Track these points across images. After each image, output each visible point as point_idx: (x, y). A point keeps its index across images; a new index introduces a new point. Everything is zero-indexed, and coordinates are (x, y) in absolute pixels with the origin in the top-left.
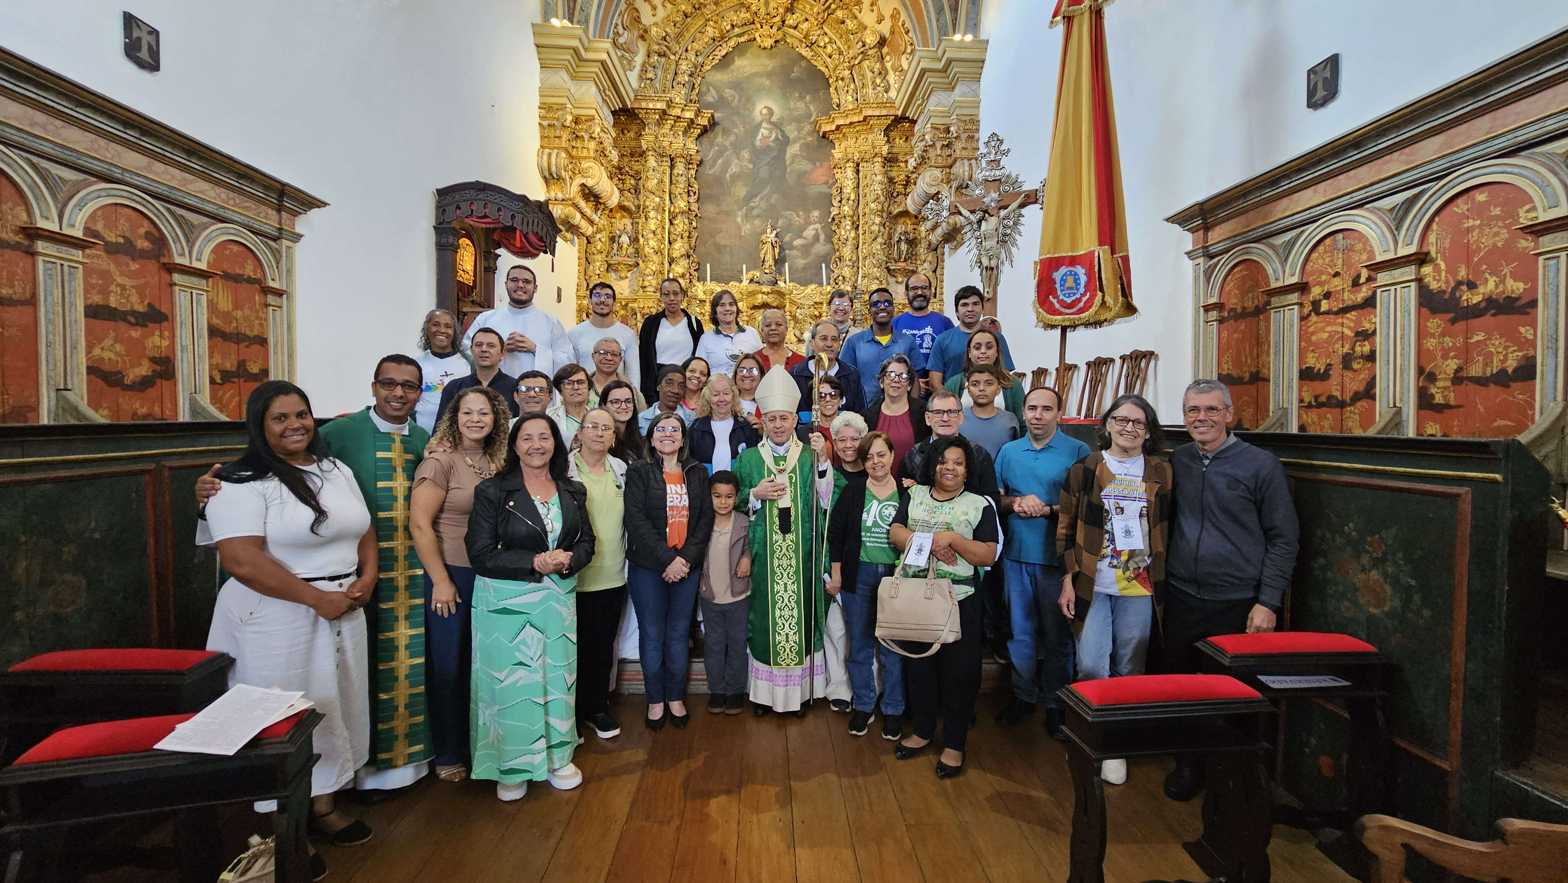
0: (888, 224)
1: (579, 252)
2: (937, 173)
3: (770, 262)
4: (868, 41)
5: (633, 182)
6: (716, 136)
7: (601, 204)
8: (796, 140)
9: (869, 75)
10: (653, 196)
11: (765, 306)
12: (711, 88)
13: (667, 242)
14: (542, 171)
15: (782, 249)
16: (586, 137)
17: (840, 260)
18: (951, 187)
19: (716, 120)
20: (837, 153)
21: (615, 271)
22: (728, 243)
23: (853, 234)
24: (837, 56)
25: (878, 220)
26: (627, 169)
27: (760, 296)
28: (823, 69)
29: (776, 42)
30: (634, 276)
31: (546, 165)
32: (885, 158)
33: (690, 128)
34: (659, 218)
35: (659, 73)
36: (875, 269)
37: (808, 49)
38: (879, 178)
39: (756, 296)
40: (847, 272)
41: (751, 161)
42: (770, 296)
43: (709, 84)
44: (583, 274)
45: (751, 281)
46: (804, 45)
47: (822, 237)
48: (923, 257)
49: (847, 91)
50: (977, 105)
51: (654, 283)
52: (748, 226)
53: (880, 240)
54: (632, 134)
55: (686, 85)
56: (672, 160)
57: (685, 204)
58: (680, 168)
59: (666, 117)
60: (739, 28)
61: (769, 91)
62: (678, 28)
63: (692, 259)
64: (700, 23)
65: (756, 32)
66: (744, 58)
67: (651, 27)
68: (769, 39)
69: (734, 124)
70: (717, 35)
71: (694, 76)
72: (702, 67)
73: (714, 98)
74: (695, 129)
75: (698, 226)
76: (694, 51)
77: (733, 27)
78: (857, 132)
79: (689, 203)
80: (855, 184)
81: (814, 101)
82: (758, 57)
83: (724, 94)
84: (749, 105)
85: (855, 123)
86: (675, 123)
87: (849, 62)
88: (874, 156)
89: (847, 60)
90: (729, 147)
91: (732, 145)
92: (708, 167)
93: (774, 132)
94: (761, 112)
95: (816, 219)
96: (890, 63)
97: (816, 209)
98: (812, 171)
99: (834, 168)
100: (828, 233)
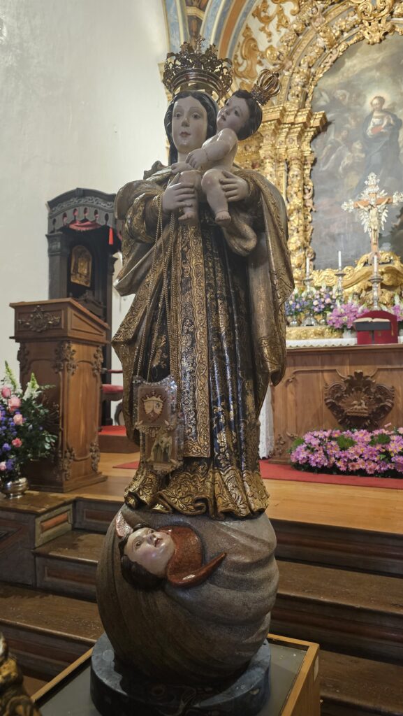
6: (329, 134)
12: (323, 94)
19: (328, 120)
22: (342, 231)
29: (385, 34)
33: (304, 132)
41: (362, 151)
43: (321, 90)
55: (300, 95)
56: (288, 164)
57: (300, 201)
58: (295, 169)
59: (282, 126)
60: (347, 32)
61: (378, 82)
62: (291, 46)
63: (307, 250)
64: (311, 37)
65: (365, 30)
66: (353, 58)
67: (266, 52)
68: (378, 34)
69: (346, 121)
70: (327, 43)
71: (307, 86)
72: (314, 76)
73: (326, 101)
74: (309, 131)
75: (314, 219)
76: (306, 63)
77: (342, 32)
79: (304, 200)
82: (367, 53)
83: (335, 95)
84: (360, 100)
86: (289, 129)
90: (342, 143)
91: (345, 140)
92: (321, 165)
93: (385, 119)
94: (372, 103)
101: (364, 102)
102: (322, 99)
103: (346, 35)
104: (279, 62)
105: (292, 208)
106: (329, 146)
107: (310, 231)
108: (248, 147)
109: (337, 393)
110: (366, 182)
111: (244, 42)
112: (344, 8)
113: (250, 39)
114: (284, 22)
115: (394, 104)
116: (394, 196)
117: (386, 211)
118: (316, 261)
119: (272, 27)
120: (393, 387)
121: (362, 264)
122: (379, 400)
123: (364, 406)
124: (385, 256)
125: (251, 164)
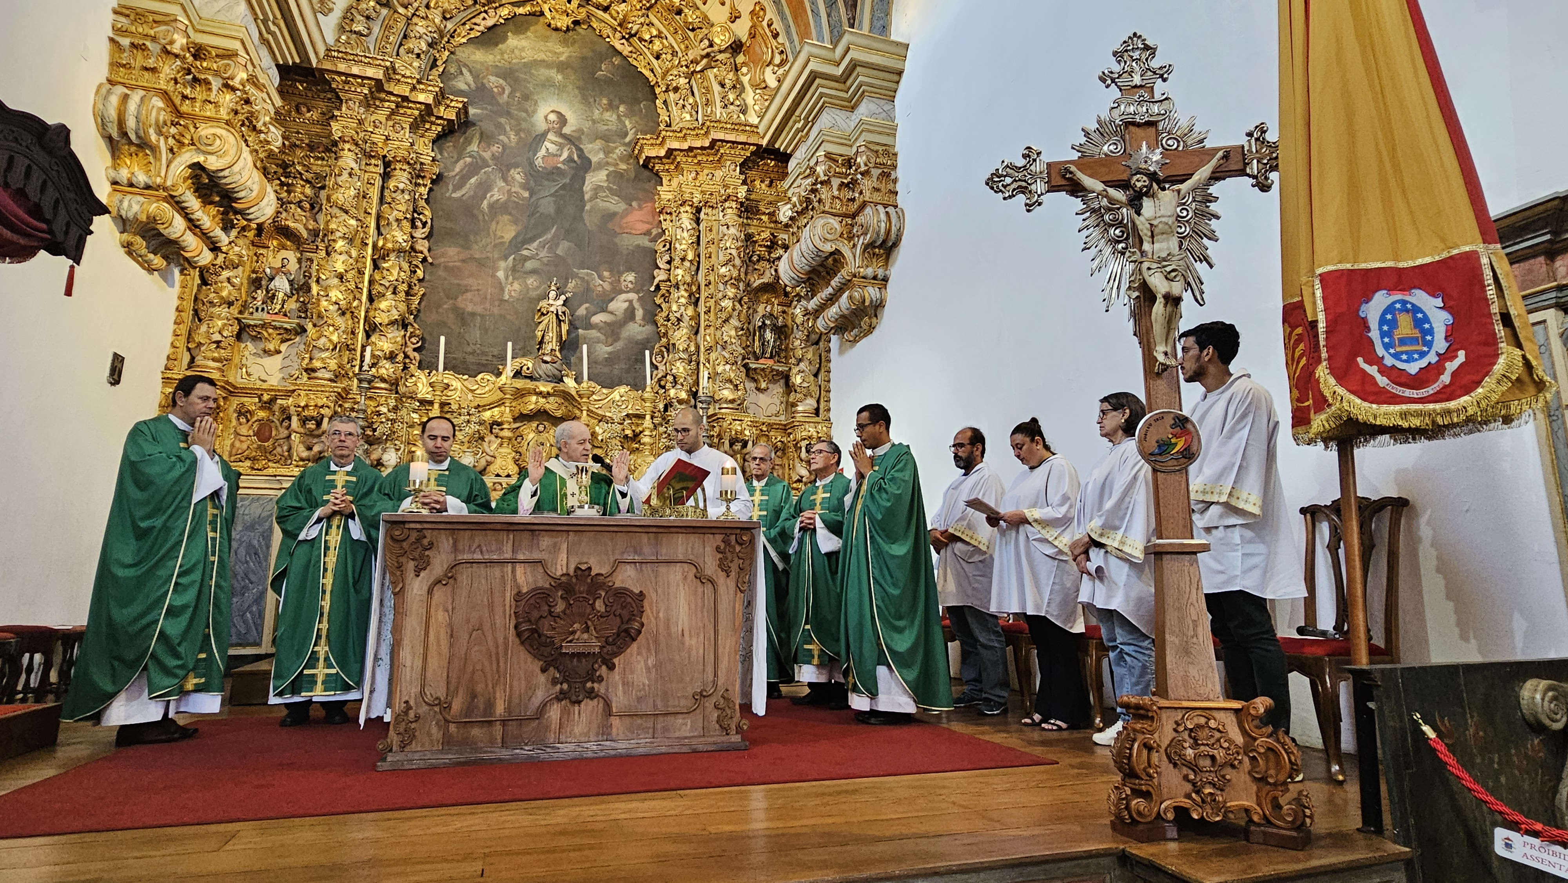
0: (746, 299)
1: (181, 298)
2: (834, 222)
3: (552, 344)
4: (717, 40)
5: (308, 191)
6: (469, 142)
7: (236, 212)
8: (600, 166)
9: (717, 88)
10: (346, 217)
11: (541, 415)
12: (464, 70)
13: (364, 298)
14: (102, 124)
15: (573, 326)
16: (216, 83)
17: (668, 351)
18: (854, 246)
19: (471, 117)
20: (666, 192)
21: (255, 339)
22: (479, 309)
23: (690, 311)
24: (669, 57)
25: (731, 292)
26: (299, 168)
27: (534, 398)
28: (647, 73)
29: (576, 23)
30: (294, 351)
31: (112, 113)
32: (742, 204)
33: (424, 121)
34: (354, 253)
35: (376, 30)
36: (728, 367)
37: (624, 41)
38: (732, 231)
39: (526, 399)
40: (680, 368)
42: (551, 399)
43: (460, 64)
44: (183, 339)
45: (518, 374)
46: (618, 35)
47: (639, 313)
48: (799, 353)
49: (684, 106)
50: (892, 132)
51: (333, 364)
52: (516, 286)
53: (734, 322)
54: (315, 115)
55: (422, 56)
56: (387, 165)
57: (405, 237)
58: (400, 179)
59: (384, 96)
61: (561, 89)
63: (410, 330)
65: (545, 2)
66: (522, 36)
68: (565, 18)
69: (502, 130)
71: (438, 47)
72: (452, 36)
73: (469, 85)
74: (433, 123)
75: (427, 277)
76: (440, 9)
78: (699, 163)
79: (412, 237)
80: (694, 239)
81: (630, 114)
82: (546, 39)
83: (485, 81)
84: (527, 105)
85: (697, 148)
86: (397, 107)
87: (687, 67)
88: (726, 200)
89: (684, 63)
90: (490, 162)
91: (496, 159)
92: (451, 187)
93: (566, 149)
94: (546, 118)
95: (630, 286)
96: (748, 77)
97: (630, 269)
98: (626, 213)
99: (661, 212)
100: (648, 308)
101: (534, 112)
102: (460, 78)
105: (390, 245)
106: (468, 160)
107: (419, 297)
108: (304, 110)
115: (580, 131)
118: (424, 352)
121: (512, 374)
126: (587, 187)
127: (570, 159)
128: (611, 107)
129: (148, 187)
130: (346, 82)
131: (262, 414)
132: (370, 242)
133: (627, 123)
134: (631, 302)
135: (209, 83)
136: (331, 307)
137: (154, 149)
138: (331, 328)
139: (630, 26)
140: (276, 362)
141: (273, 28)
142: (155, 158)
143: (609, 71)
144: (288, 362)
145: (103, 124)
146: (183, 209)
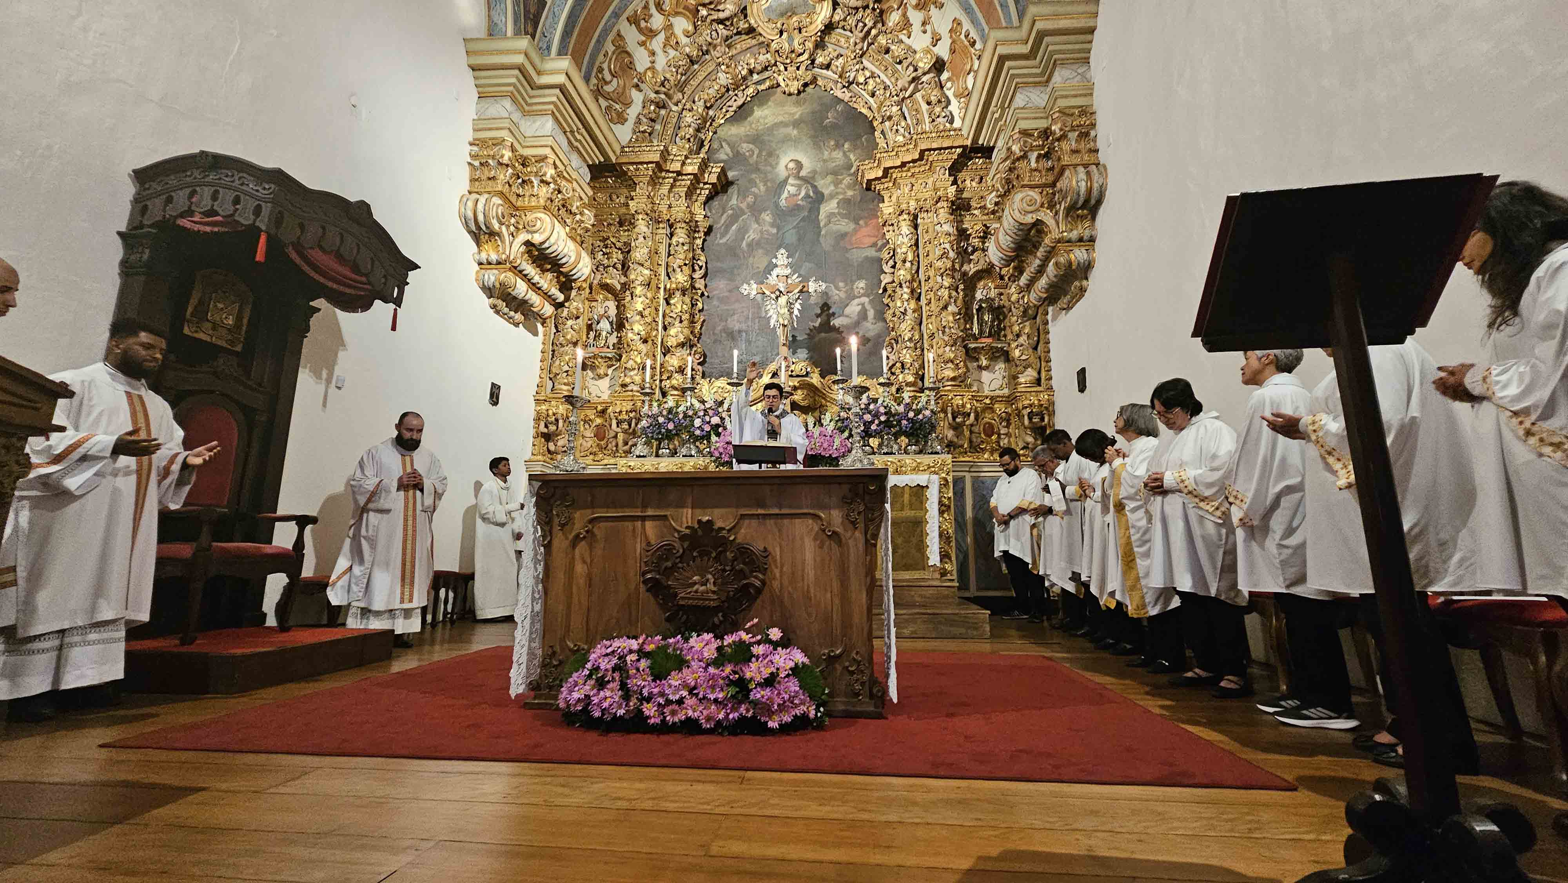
0: (962, 287)
1: (543, 343)
2: (1034, 194)
4: (921, 65)
5: (621, 257)
7: (563, 274)
8: (832, 196)
9: (924, 107)
10: (640, 268)
12: (724, 144)
13: (660, 327)
14: (466, 221)
16: (536, 183)
17: (897, 342)
18: (1057, 213)
19: (729, 178)
21: (592, 367)
22: (744, 327)
23: (913, 306)
24: (882, 92)
25: (947, 282)
26: (613, 240)
28: (865, 111)
29: (805, 85)
30: (615, 373)
31: (470, 214)
32: (953, 203)
33: (695, 189)
34: (650, 295)
35: (657, 127)
36: (948, 350)
37: (845, 89)
38: (947, 228)
41: (773, 225)
43: (720, 141)
44: (546, 372)
46: (839, 85)
47: (871, 313)
48: (1017, 329)
49: (897, 130)
50: (1088, 92)
51: (638, 380)
53: (952, 308)
54: (622, 199)
55: (692, 140)
56: (671, 226)
57: (685, 278)
58: (681, 235)
59: (663, 174)
60: (758, 74)
61: (796, 142)
62: (682, 75)
63: (694, 349)
64: (710, 70)
65: (779, 75)
66: (765, 107)
67: (645, 73)
68: (796, 83)
69: (753, 183)
70: (731, 81)
71: (703, 131)
72: (713, 120)
73: (728, 155)
74: (702, 189)
75: (705, 307)
76: (702, 101)
77: (751, 72)
78: (913, 175)
79: (692, 278)
80: (913, 242)
81: (854, 148)
82: (782, 104)
83: (739, 149)
84: (771, 160)
85: (909, 162)
86: (675, 181)
87: (897, 96)
88: (937, 202)
89: (894, 93)
90: (746, 210)
91: (750, 207)
92: (718, 236)
93: (803, 188)
94: (786, 166)
95: (862, 291)
96: (953, 89)
97: (860, 278)
98: (855, 231)
99: (884, 225)
100: (878, 308)
101: (777, 164)
102: (722, 150)
103: (756, 77)
104: (663, 89)
105: (674, 286)
106: (730, 212)
107: (700, 323)
108: (614, 197)
109: (667, 560)
110: (774, 261)
111: (614, 53)
112: (754, 42)
113: (622, 51)
114: (673, 43)
115: (814, 172)
116: (810, 283)
117: (799, 301)
118: (706, 365)
119: (657, 43)
120: (765, 550)
121: (770, 375)
122: (741, 574)
123: (710, 586)
124: (800, 367)
125: (618, 220)
126: (822, 216)
127: (807, 196)
128: (838, 146)
129: (499, 263)
130: (637, 170)
131: (599, 421)
132: (662, 286)
133: (852, 156)
134: (863, 305)
135: (532, 182)
136: (635, 337)
137: (499, 234)
138: (636, 353)
139: (848, 74)
140: (605, 383)
141: (579, 137)
142: (501, 241)
143: (835, 118)
144: (613, 382)
145: (466, 223)
146: (525, 276)
